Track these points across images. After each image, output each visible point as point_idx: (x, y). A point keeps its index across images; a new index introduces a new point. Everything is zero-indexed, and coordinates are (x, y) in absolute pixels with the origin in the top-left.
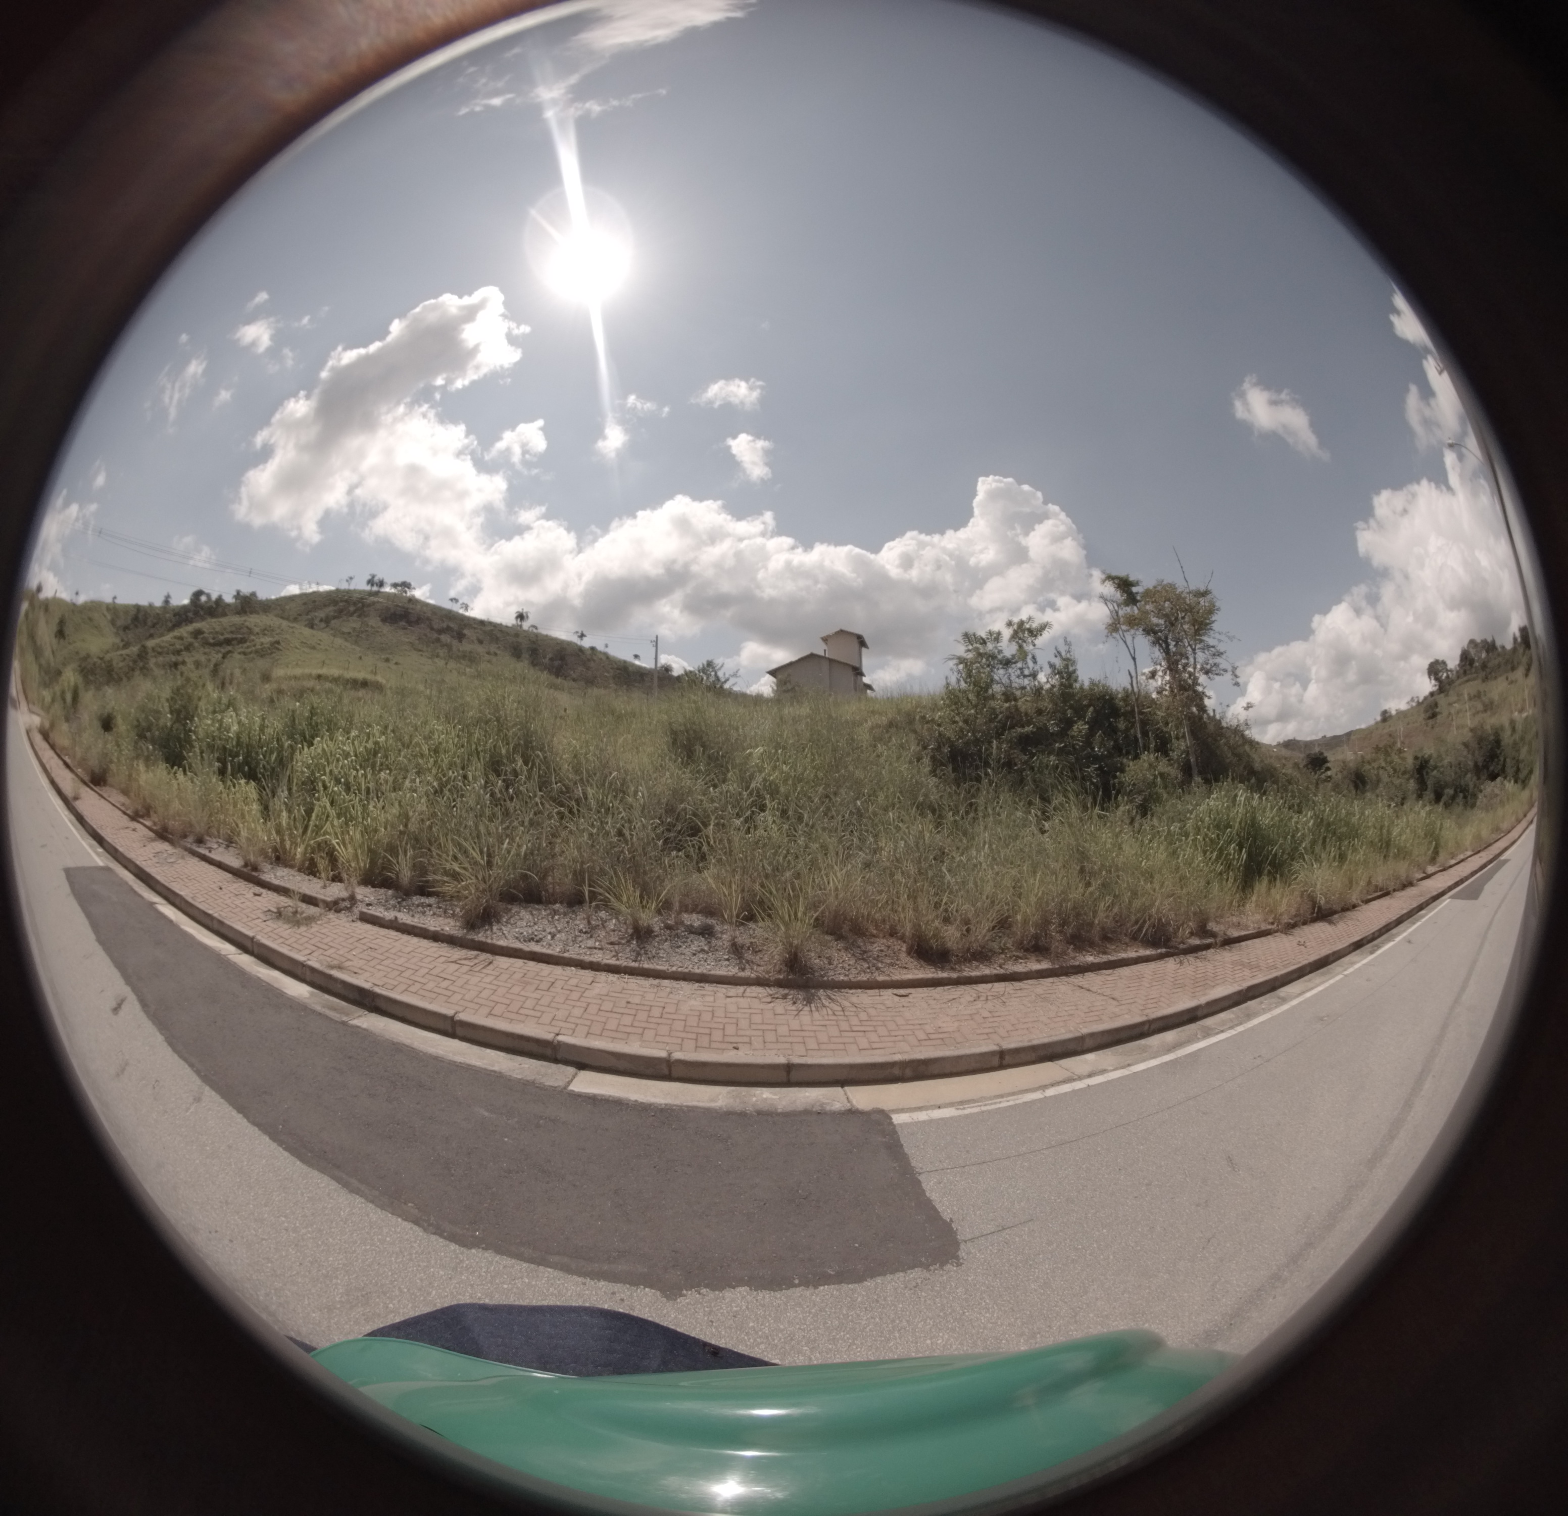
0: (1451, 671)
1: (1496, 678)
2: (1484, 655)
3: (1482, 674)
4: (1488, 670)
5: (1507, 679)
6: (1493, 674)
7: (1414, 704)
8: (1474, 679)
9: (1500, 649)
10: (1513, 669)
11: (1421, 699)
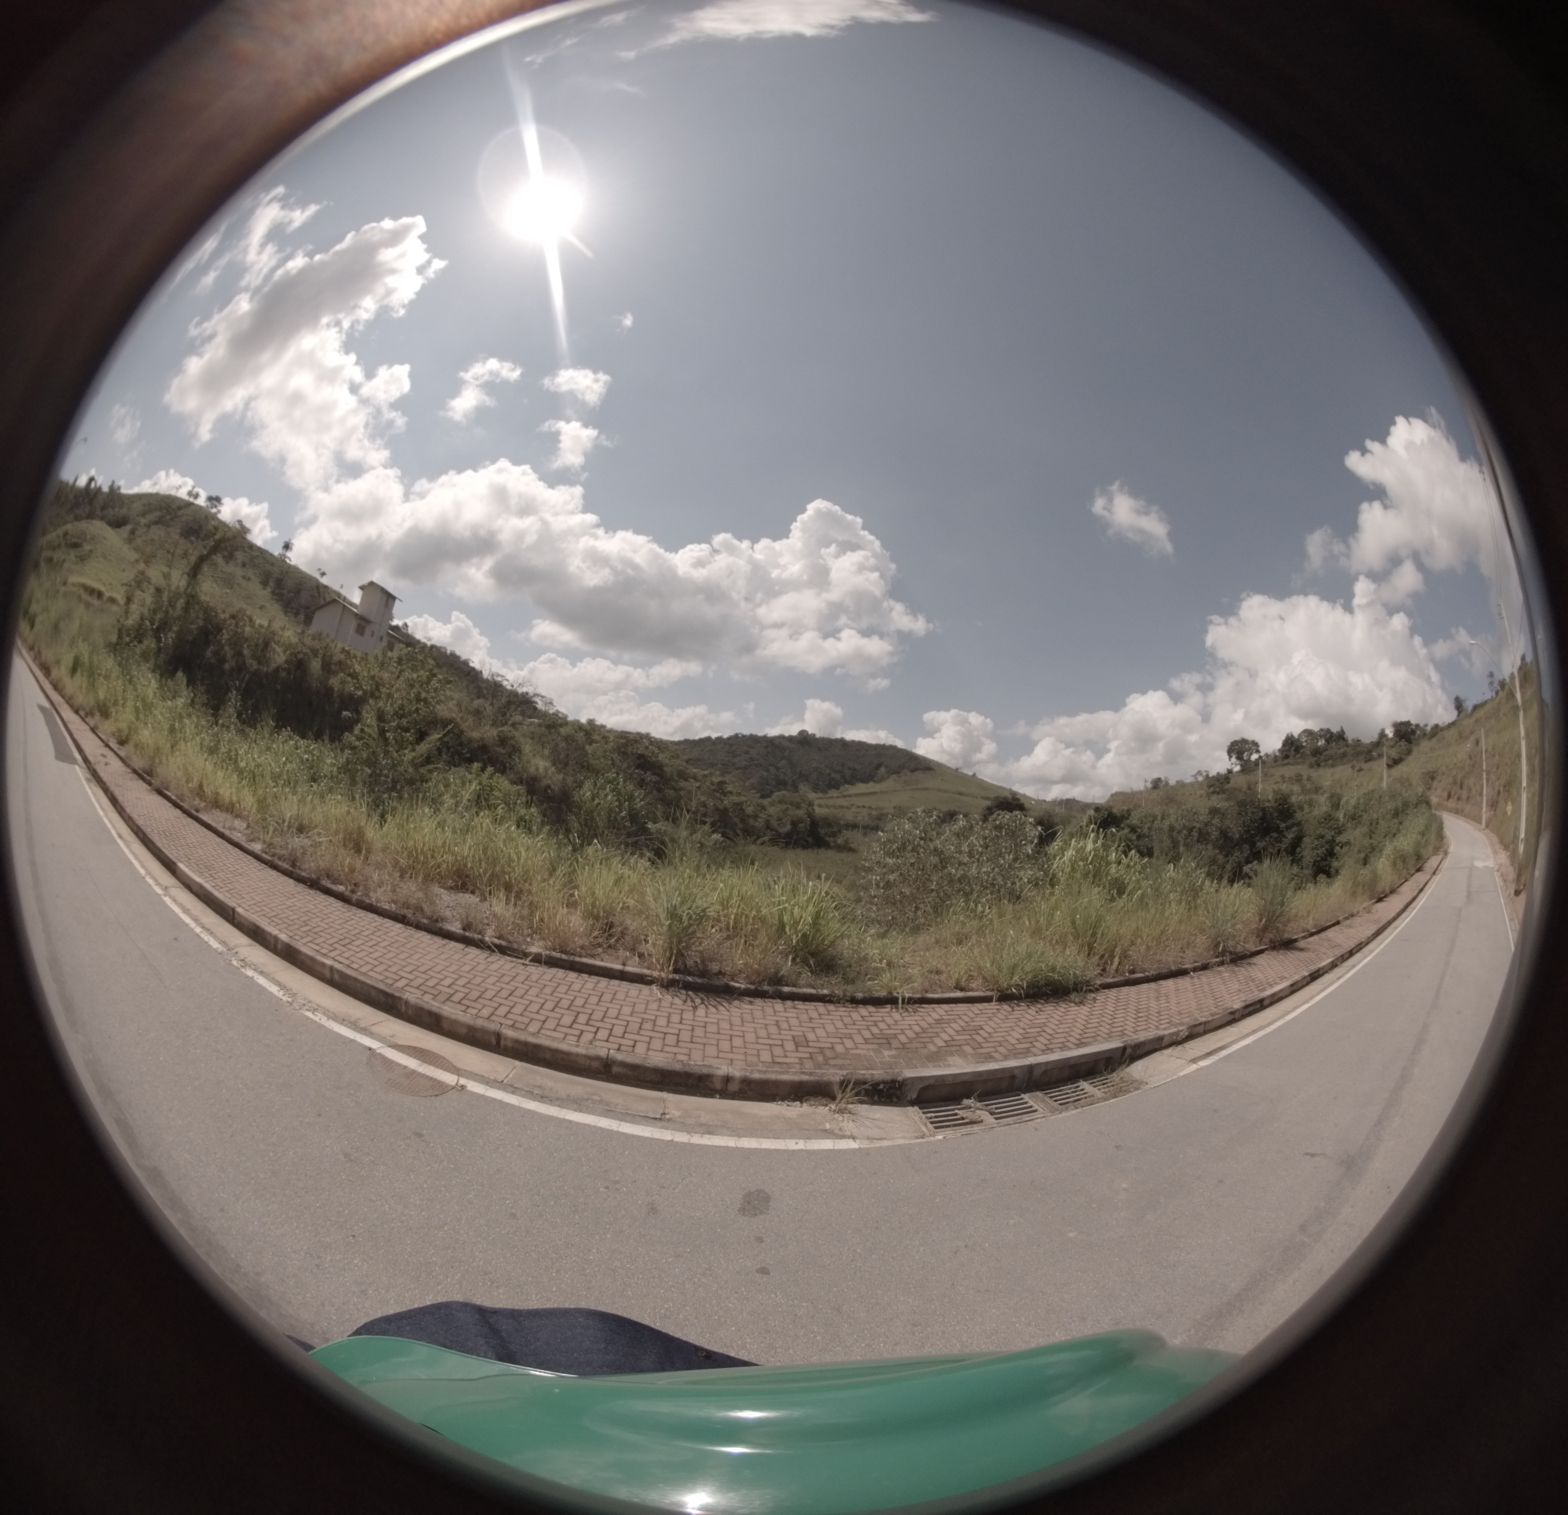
0: (1267, 755)
1: (1333, 766)
2: (1321, 743)
3: (1313, 760)
4: (1323, 757)
5: (1353, 767)
6: (1330, 762)
7: (1200, 779)
8: (1298, 764)
9: (1350, 742)
10: (1367, 761)
11: (1211, 775)
